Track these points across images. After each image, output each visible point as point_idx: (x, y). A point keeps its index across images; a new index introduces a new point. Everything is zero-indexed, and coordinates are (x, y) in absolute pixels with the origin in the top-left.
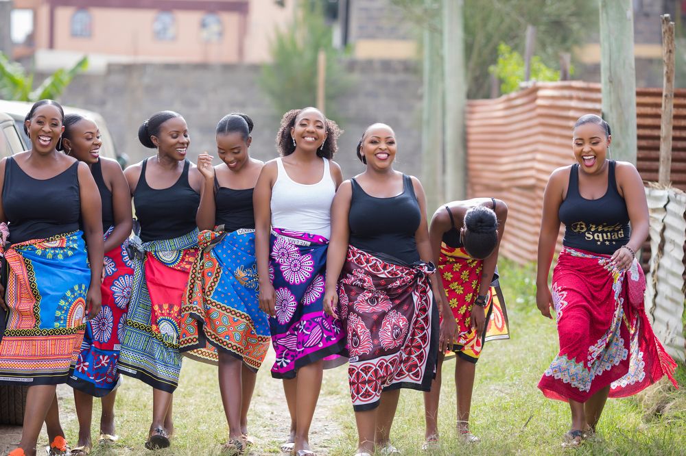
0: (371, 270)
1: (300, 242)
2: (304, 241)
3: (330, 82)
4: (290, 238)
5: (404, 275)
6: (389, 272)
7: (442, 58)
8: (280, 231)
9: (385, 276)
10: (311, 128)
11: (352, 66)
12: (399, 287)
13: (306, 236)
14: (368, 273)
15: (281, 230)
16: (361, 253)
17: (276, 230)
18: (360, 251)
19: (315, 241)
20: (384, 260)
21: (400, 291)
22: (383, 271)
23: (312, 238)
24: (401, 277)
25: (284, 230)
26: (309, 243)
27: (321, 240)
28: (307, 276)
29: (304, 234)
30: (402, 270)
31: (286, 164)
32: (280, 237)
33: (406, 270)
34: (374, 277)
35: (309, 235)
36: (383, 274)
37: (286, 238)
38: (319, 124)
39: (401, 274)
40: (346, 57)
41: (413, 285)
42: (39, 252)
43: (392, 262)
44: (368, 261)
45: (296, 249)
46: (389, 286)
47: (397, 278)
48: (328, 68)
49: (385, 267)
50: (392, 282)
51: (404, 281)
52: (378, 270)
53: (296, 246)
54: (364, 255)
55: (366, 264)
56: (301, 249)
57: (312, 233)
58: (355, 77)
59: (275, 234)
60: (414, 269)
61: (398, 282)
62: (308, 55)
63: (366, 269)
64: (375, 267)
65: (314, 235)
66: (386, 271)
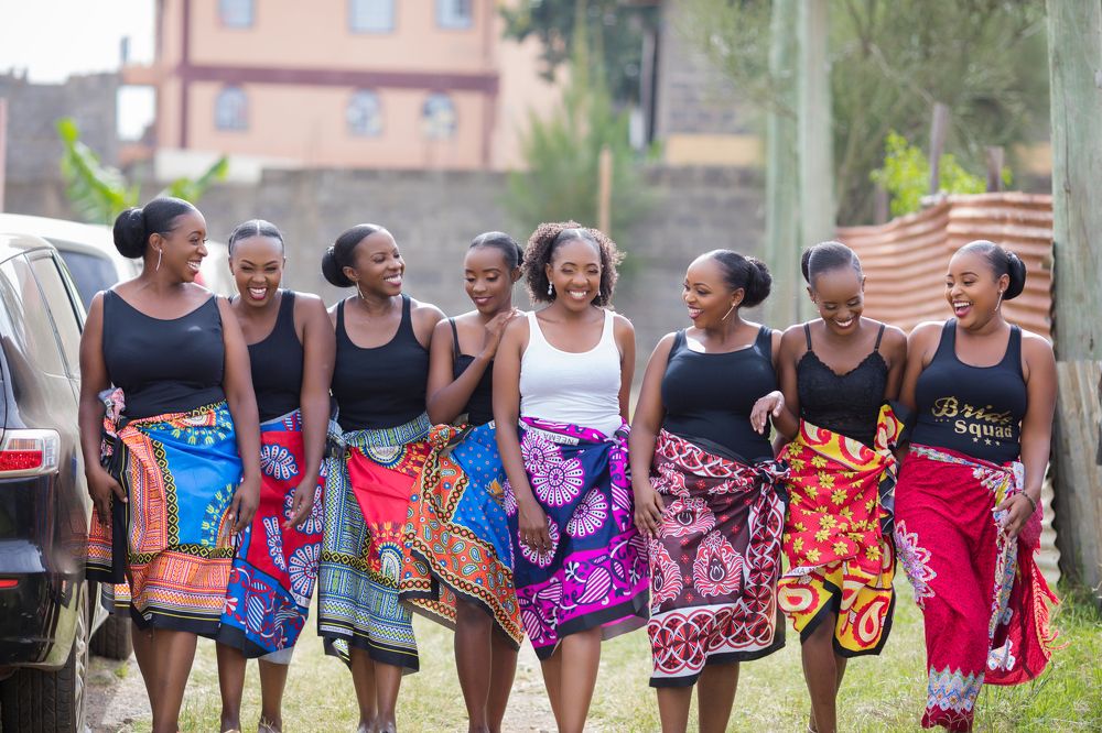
0: (684, 464)
1: (563, 439)
2: (568, 438)
3: (617, 202)
4: (547, 433)
5: (736, 476)
6: (711, 468)
7: (796, 157)
8: (531, 422)
9: (704, 474)
11: (656, 177)
12: (728, 495)
13: (572, 430)
14: (679, 469)
15: (533, 419)
16: (672, 439)
17: (526, 420)
18: (672, 436)
19: (586, 438)
20: (704, 448)
21: (729, 501)
22: (701, 465)
23: (582, 433)
24: (730, 478)
25: (537, 419)
26: (576, 441)
27: (595, 436)
28: (573, 493)
29: (570, 426)
30: (734, 466)
31: (543, 321)
32: (530, 430)
33: (740, 467)
34: (688, 473)
35: (576, 427)
36: (702, 471)
37: (542, 432)
39: (730, 473)
40: (650, 162)
41: (753, 494)
43: (718, 453)
44: (681, 450)
45: (557, 448)
46: (711, 491)
47: (725, 478)
48: (617, 177)
49: (705, 460)
50: (716, 485)
51: (735, 486)
52: (695, 464)
53: (557, 444)
54: (676, 441)
55: (677, 455)
56: (564, 448)
57: (582, 425)
58: (661, 193)
59: (524, 425)
60: (754, 467)
61: (726, 485)
62: (584, 156)
63: (678, 462)
64: (690, 459)
65: (584, 429)
66: (706, 467)
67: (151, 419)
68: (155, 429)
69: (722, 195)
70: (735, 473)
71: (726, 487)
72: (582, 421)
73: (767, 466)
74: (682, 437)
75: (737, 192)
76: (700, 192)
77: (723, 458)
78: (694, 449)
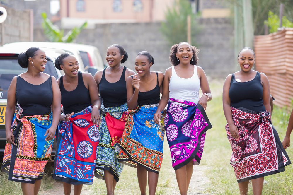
0: (238, 117)
1: (183, 105)
2: (184, 105)
3: (193, 29)
4: (178, 103)
5: (253, 118)
6: (246, 117)
7: (243, 18)
8: (173, 100)
9: (244, 119)
10: (185, 52)
11: (202, 21)
12: (252, 124)
13: (185, 102)
14: (236, 118)
15: (173, 99)
16: (233, 109)
17: (171, 99)
18: (233, 108)
19: (190, 105)
20: (243, 111)
21: (253, 126)
22: (243, 116)
23: (188, 103)
24: (252, 119)
25: (175, 99)
26: (187, 106)
27: (192, 104)
28: (184, 118)
29: (185, 101)
30: (253, 115)
31: (176, 69)
32: (173, 102)
33: (255, 115)
34: (239, 119)
35: (187, 101)
36: (243, 118)
37: (176, 103)
38: (188, 49)
39: (252, 117)
40: (198, 17)
41: (260, 122)
42: (39, 122)
43: (248, 112)
44: (236, 113)
45: (181, 108)
46: (247, 124)
47: (250, 119)
48: (192, 23)
49: (243, 115)
50: (248, 122)
51: (254, 121)
52: (241, 116)
53: (181, 107)
54: (234, 109)
55: (235, 114)
56: (183, 108)
57: (188, 101)
58: (203, 26)
59: (171, 101)
60: (259, 114)
61: (251, 121)
62: (182, 17)
63: (236, 116)
64: (239, 115)
65: (189, 102)
66: (244, 117)
67: (31, 116)
68: (32, 120)
69: (220, 26)
70: (253, 117)
71: (251, 122)
72: (189, 100)
73: (263, 114)
74: (236, 108)
75: (224, 25)
76: (214, 25)
77: (249, 113)
78: (240, 111)
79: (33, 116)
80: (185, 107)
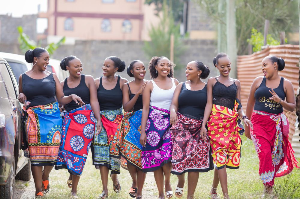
2: (166, 113)
3: (176, 49)
4: (160, 111)
6: (189, 122)
9: (187, 124)
11: (187, 42)
12: (194, 128)
14: (181, 123)
16: (179, 114)
20: (187, 117)
21: (195, 130)
23: (169, 112)
24: (195, 124)
28: (165, 127)
30: (195, 121)
33: (197, 121)
34: (183, 124)
35: (168, 110)
36: (187, 123)
37: (158, 111)
40: (186, 38)
44: (181, 118)
46: (190, 128)
47: (193, 124)
48: (176, 42)
49: (187, 120)
50: (191, 126)
52: (185, 121)
53: (162, 114)
56: (164, 116)
59: (152, 108)
60: (200, 120)
61: (193, 126)
63: (180, 121)
64: (183, 120)
66: (188, 122)
67: (35, 107)
68: (36, 109)
69: (205, 47)
70: (196, 123)
74: (181, 114)
75: (210, 46)
76: (199, 46)
77: (192, 119)
78: (184, 117)
79: (37, 107)
80: (166, 115)
